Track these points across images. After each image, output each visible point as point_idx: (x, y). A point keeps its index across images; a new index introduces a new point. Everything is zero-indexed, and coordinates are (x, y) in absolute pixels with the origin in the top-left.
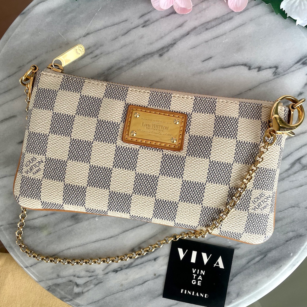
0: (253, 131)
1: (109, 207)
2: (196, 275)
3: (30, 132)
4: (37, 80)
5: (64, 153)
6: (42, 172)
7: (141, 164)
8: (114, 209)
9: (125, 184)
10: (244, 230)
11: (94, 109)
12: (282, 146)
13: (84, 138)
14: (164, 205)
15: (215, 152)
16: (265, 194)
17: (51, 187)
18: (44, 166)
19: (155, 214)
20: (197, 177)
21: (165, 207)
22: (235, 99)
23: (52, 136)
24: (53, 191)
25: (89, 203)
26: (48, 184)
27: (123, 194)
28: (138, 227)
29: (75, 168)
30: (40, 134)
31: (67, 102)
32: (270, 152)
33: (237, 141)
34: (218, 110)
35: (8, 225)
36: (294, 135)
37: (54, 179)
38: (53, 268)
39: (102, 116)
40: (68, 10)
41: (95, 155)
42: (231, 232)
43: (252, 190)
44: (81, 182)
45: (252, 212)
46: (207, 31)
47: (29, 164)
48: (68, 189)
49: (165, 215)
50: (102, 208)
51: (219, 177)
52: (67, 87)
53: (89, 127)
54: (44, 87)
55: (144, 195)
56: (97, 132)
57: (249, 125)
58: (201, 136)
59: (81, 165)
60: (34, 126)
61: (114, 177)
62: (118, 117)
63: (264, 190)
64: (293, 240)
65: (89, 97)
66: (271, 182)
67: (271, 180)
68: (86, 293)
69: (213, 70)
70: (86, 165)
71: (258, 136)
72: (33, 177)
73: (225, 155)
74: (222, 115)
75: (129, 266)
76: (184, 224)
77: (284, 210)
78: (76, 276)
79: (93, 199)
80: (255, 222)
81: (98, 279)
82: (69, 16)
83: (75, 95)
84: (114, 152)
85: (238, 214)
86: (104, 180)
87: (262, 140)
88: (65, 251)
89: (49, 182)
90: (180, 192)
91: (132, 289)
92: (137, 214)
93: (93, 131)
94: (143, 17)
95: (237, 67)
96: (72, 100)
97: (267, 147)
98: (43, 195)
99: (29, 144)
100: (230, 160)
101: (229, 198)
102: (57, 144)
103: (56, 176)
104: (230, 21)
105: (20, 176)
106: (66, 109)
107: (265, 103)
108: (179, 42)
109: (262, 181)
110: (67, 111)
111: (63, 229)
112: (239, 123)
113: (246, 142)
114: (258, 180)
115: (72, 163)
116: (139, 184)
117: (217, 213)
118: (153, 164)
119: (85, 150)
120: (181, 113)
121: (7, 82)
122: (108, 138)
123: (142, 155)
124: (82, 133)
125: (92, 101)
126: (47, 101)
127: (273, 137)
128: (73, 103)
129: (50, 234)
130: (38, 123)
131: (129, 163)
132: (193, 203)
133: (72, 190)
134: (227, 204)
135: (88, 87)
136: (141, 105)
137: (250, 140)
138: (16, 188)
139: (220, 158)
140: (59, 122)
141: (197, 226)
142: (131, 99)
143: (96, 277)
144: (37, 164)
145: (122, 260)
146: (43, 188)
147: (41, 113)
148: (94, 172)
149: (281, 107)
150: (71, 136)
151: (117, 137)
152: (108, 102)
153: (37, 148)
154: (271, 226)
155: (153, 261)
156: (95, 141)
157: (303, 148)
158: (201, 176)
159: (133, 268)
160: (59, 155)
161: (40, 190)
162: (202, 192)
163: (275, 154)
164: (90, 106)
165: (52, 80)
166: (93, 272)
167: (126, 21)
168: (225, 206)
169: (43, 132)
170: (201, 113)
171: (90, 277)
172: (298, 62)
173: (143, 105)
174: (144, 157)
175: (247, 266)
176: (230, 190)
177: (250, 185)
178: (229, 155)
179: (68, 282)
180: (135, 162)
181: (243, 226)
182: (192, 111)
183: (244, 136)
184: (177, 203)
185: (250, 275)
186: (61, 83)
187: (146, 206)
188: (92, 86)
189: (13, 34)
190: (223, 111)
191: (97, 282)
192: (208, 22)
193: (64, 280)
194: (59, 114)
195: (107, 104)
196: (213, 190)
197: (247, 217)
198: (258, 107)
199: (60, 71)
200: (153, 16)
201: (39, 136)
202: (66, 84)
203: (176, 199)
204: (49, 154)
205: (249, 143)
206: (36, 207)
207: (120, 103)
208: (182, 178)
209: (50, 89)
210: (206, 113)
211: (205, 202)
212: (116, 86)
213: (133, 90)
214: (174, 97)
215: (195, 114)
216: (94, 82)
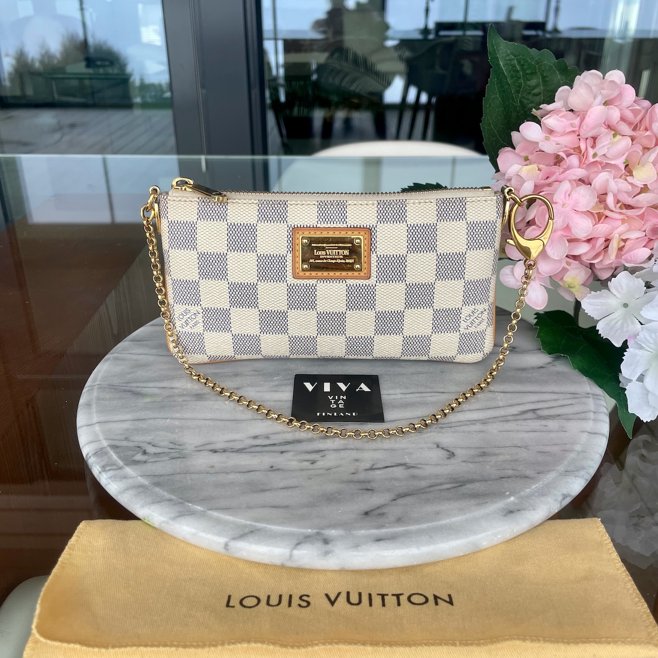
1: (291, 351)
3: (173, 279)
4: (165, 210)
6: (201, 325)
7: (321, 302)
8: (297, 353)
10: (457, 352)
11: (249, 241)
13: (244, 279)
14: (357, 341)
15: (412, 272)
16: (478, 309)
18: (202, 317)
19: (348, 352)
23: (204, 281)
26: (211, 337)
27: (306, 337)
30: (188, 281)
31: (212, 236)
33: (437, 254)
34: (410, 217)
37: (218, 331)
39: (261, 249)
41: (263, 299)
42: (442, 357)
43: (461, 308)
44: (252, 330)
45: (465, 332)
47: (182, 318)
48: (238, 339)
49: (361, 351)
51: (419, 300)
52: (206, 214)
53: (249, 265)
54: (177, 219)
55: (331, 334)
56: (260, 271)
57: (451, 229)
58: (392, 254)
59: (248, 312)
60: (177, 272)
61: (292, 320)
62: (283, 247)
63: (476, 305)
65: (239, 224)
66: (485, 293)
70: (254, 311)
71: (463, 243)
72: (191, 331)
74: (415, 223)
80: (469, 342)
83: (220, 225)
84: (286, 292)
86: (279, 325)
89: (213, 335)
90: (374, 325)
92: (326, 354)
93: (254, 270)
98: (208, 350)
99: (176, 294)
100: (431, 279)
101: (435, 322)
103: (220, 327)
106: (213, 246)
107: (470, 196)
109: (473, 295)
110: (215, 248)
112: (438, 230)
113: (448, 253)
114: (468, 295)
115: (236, 310)
116: (323, 323)
117: (423, 340)
120: (362, 227)
122: (276, 277)
125: (244, 230)
126: (185, 238)
128: (220, 236)
131: (306, 302)
132: (392, 334)
133: (243, 339)
135: (234, 211)
137: (454, 249)
140: (208, 264)
142: (293, 218)
144: (192, 316)
146: (207, 342)
148: (266, 318)
150: (227, 280)
151: (286, 274)
152: (265, 229)
153: (188, 298)
154: (489, 342)
156: (259, 282)
160: (219, 303)
161: (204, 344)
162: (402, 321)
164: (244, 238)
165: (184, 208)
169: (191, 278)
170: (389, 223)
173: (311, 224)
174: (324, 293)
176: (435, 312)
178: (429, 273)
181: (455, 348)
182: (376, 222)
183: (445, 247)
184: (373, 338)
186: (197, 211)
187: (336, 345)
188: (239, 208)
190: (417, 217)
194: (205, 254)
195: (264, 232)
197: (458, 339)
198: (461, 202)
202: (205, 211)
203: (371, 333)
204: (205, 304)
205: (453, 253)
207: (281, 226)
208: (375, 309)
209: (185, 222)
210: (395, 222)
211: (405, 331)
212: (271, 203)
213: (294, 204)
214: (350, 206)
215: (381, 225)
216: (239, 201)
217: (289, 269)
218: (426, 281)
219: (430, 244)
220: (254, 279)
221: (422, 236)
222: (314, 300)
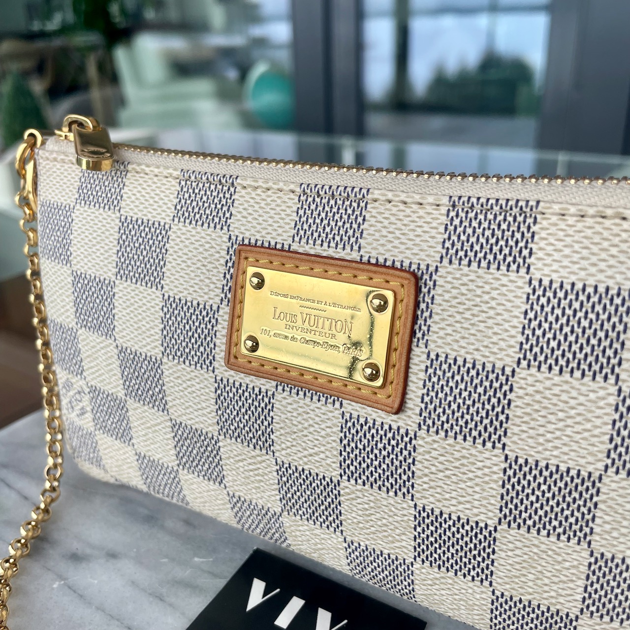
6: (90, 416)
11: (152, 261)
13: (141, 345)
14: (371, 559)
18: (89, 402)
21: (375, 564)
23: (84, 333)
27: (260, 506)
30: (63, 325)
34: (542, 256)
37: (114, 437)
39: (172, 285)
41: (174, 397)
48: (145, 464)
49: (384, 582)
52: (90, 193)
54: (50, 197)
55: (311, 521)
56: (166, 333)
58: (470, 359)
59: (154, 415)
62: (213, 288)
65: (140, 221)
70: (163, 417)
72: (80, 423)
74: (556, 277)
83: (108, 218)
84: (214, 395)
86: (208, 462)
89: (109, 441)
90: (412, 537)
93: (157, 328)
101: (592, 585)
103: (117, 430)
110: (98, 267)
117: (550, 620)
119: (151, 378)
120: (398, 265)
122: (194, 353)
125: (147, 234)
126: (57, 238)
132: (460, 574)
133: (153, 468)
135: (135, 191)
136: (273, 243)
140: (87, 298)
142: (244, 221)
144: (76, 395)
146: (103, 452)
148: (184, 438)
150: (115, 339)
151: (213, 352)
153: (67, 358)
156: (165, 358)
161: (99, 453)
162: (489, 551)
164: (145, 253)
168: (575, 607)
169: (67, 321)
170: (474, 265)
173: (279, 240)
176: (596, 561)
182: (438, 257)
184: (410, 565)
186: (78, 183)
190: (564, 261)
194: (83, 276)
201: (62, 330)
204: (91, 378)
207: (214, 237)
208: (412, 498)
209: (59, 204)
210: (494, 266)
211: (499, 580)
212: (204, 178)
213: (250, 186)
214: (377, 204)
215: (450, 268)
216: (147, 170)
217: (221, 341)
218: (571, 464)
219: (598, 351)
220: (157, 350)
221: (573, 322)
222: (269, 430)
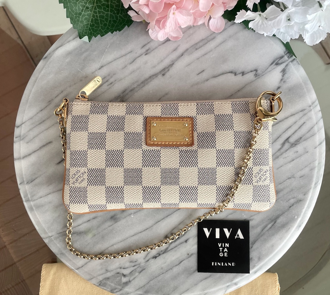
0: (245, 122)
1: (143, 199)
2: (222, 248)
3: (71, 151)
4: (70, 110)
5: (102, 162)
6: (86, 181)
7: (164, 161)
8: (148, 201)
9: (154, 179)
10: (252, 200)
11: (120, 125)
12: (270, 130)
13: (116, 148)
14: (187, 190)
15: (219, 142)
16: (263, 169)
17: (95, 192)
18: (87, 175)
19: (181, 199)
20: (209, 164)
21: (188, 191)
22: (228, 100)
23: (91, 151)
24: (97, 195)
25: (127, 199)
26: (92, 190)
27: (154, 187)
28: (167, 216)
29: (112, 173)
30: (80, 151)
31: (98, 123)
32: (261, 136)
33: (234, 131)
34: (216, 111)
35: (57, 235)
36: (276, 120)
37: (96, 185)
38: (101, 264)
39: (127, 129)
40: (83, 50)
41: (127, 160)
42: (243, 204)
43: (252, 168)
44: (119, 183)
45: (256, 184)
46: (197, 50)
47: (74, 177)
48: (109, 190)
49: (189, 198)
50: (138, 202)
51: (225, 161)
52: (95, 111)
53: (119, 139)
54: (77, 114)
55: (170, 185)
56: (125, 142)
57: (241, 118)
58: (206, 132)
59: (117, 170)
60: (74, 146)
61: (145, 175)
62: (140, 128)
63: (261, 166)
64: (295, 205)
65: (114, 116)
66: (266, 159)
67: (266, 157)
68: (133, 281)
69: (207, 80)
70: (121, 169)
71: (249, 126)
72: (79, 186)
73: (227, 143)
74: (219, 114)
75: (166, 251)
76: (205, 204)
77: (283, 182)
78: (122, 268)
79: (130, 195)
80: (260, 192)
81: (141, 267)
82: (85, 55)
83: (103, 116)
84: (142, 155)
85: (245, 188)
86: (137, 178)
87: (253, 128)
88: (110, 248)
89: (93, 188)
90: (197, 178)
91: (171, 270)
92: (167, 202)
93: (122, 141)
94: (145, 47)
95: (226, 75)
96: (102, 120)
97: (258, 132)
98: (89, 200)
99: (72, 160)
100: (232, 147)
101: (236, 176)
102: (96, 156)
103: (98, 182)
104: (213, 40)
105: (68, 187)
106: (98, 129)
107: (250, 100)
108: (177, 62)
109: (259, 159)
110: (99, 130)
111: (105, 229)
112: (233, 117)
113: (241, 131)
114: (256, 159)
115: (109, 169)
116: (165, 176)
117: (229, 190)
118: (173, 159)
119: (118, 157)
120: (188, 117)
121: (40, 115)
122: (135, 145)
123: (163, 153)
124: (114, 145)
125: (117, 119)
126: (81, 124)
127: (260, 124)
128: (102, 123)
129: (95, 235)
130: (77, 143)
131: (154, 161)
132: (209, 185)
133: (113, 190)
134: (235, 181)
135: (112, 109)
136: (156, 116)
137: (244, 129)
138: (66, 198)
139: (224, 146)
140: (94, 139)
141: (216, 203)
142: (147, 113)
143: (139, 265)
144: (81, 175)
145: (159, 246)
146: (89, 194)
147: (79, 135)
148: (128, 173)
149: (263, 100)
150: (105, 149)
151: (142, 143)
152: (130, 118)
153: (80, 162)
154: (273, 194)
155: (185, 243)
156: (125, 149)
157: (289, 130)
158: (212, 162)
159: (169, 252)
160: (98, 165)
161: (87, 195)
162: (215, 175)
163: (265, 137)
164: (117, 123)
165: (83, 108)
166: (136, 262)
167: (131, 52)
168: (234, 183)
169: (83, 149)
170: (203, 114)
171: (134, 266)
172: (272, 64)
173: (158, 115)
174: (165, 155)
175: (262, 233)
176: (236, 170)
177: (250, 164)
178: (230, 143)
179: (116, 274)
180: (159, 160)
181: (251, 197)
182: (196, 114)
183: (239, 127)
184: (197, 187)
185: (266, 240)
186: (90, 109)
187: (173, 194)
188: (115, 107)
189: (40, 76)
190: (220, 111)
191: (141, 269)
192: (196, 44)
193: (112, 273)
194: (93, 133)
195: (129, 120)
196: (223, 172)
197: (253, 190)
198: (246, 103)
199: (87, 100)
200: (152, 45)
201: (79, 153)
202: (94, 109)
203: (195, 184)
204: (90, 166)
205: (244, 131)
206: (84, 210)
207: (139, 117)
208: (198, 166)
209: (82, 115)
210: (207, 114)
211: (218, 182)
213: (148, 105)
214: (180, 106)
215: (199, 116)
219: (229, 125)
220: (122, 148)
